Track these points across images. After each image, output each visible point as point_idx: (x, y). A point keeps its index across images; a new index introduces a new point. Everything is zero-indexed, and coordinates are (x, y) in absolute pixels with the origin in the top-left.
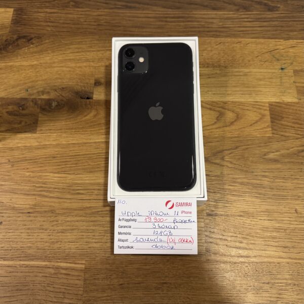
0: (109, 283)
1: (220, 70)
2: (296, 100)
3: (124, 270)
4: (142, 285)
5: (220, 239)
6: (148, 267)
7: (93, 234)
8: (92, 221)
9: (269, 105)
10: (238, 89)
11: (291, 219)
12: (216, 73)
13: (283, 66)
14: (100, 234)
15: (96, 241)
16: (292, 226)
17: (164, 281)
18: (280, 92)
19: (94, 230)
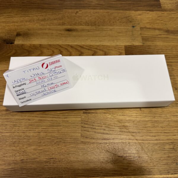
0: (13, 159)
1: (95, 27)
2: (141, 44)
3: (25, 150)
4: (36, 160)
5: (91, 128)
6: (41, 148)
7: (6, 127)
8: (6, 119)
9: (125, 47)
10: (106, 38)
11: (137, 115)
12: (93, 29)
13: (134, 25)
14: (11, 127)
15: (8, 131)
16: (138, 119)
17: (52, 157)
18: (131, 40)
19: (6, 125)
